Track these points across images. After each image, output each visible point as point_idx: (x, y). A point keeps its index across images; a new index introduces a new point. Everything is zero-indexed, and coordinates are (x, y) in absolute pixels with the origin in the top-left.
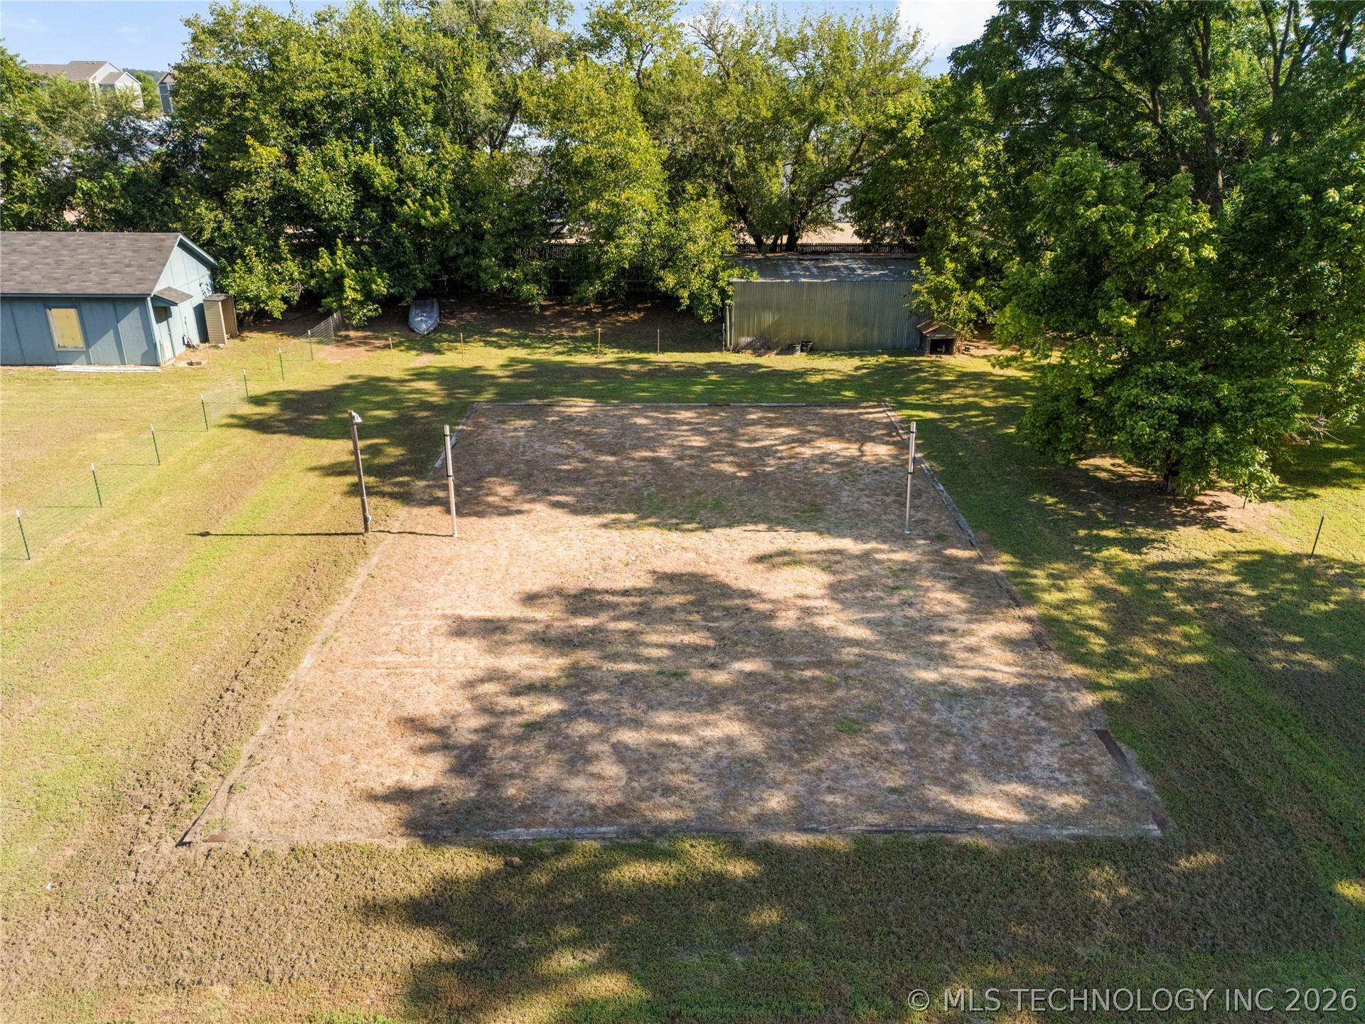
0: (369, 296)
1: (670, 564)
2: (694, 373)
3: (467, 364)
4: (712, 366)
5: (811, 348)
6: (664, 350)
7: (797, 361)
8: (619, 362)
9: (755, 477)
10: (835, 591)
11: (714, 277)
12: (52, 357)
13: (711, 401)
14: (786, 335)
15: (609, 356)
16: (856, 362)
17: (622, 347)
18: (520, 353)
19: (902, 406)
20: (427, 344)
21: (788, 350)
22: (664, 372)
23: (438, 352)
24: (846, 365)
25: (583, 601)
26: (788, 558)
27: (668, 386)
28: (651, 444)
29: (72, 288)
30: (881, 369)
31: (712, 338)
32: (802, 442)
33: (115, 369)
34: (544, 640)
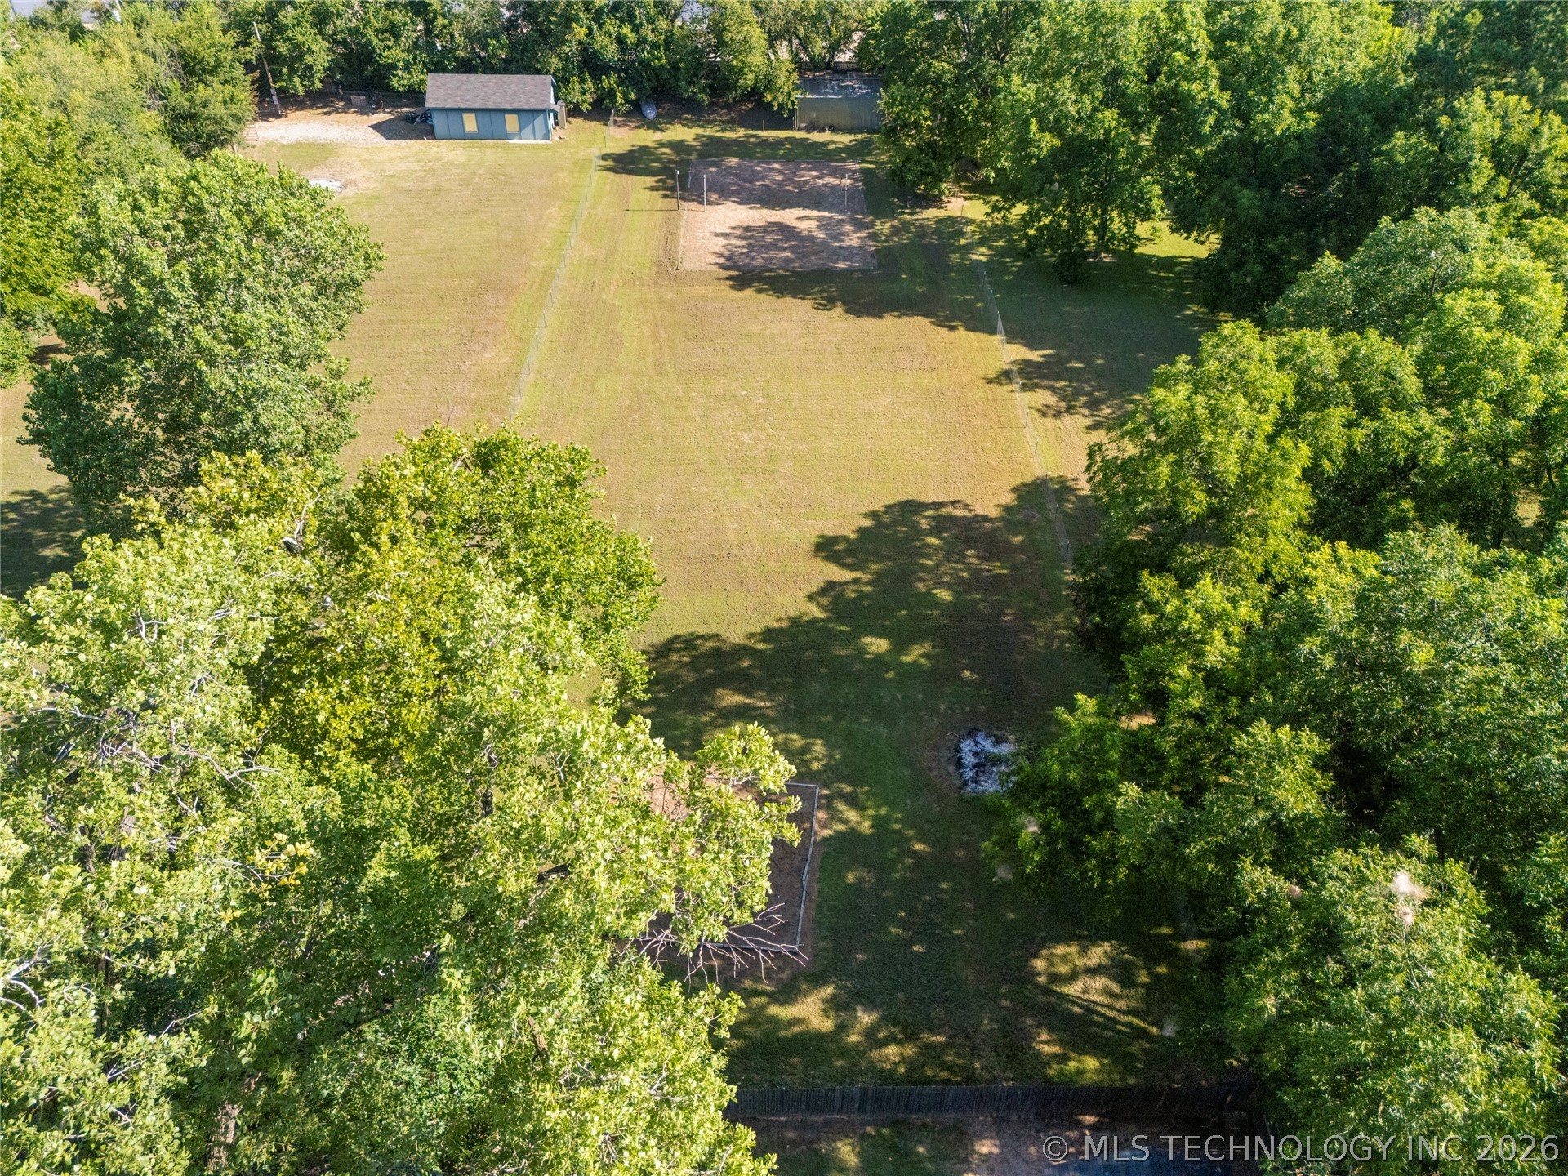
0: (627, 101)
1: (772, 220)
2: (780, 143)
3: (679, 138)
4: (788, 139)
5: (834, 130)
6: (767, 129)
7: (826, 136)
8: (746, 136)
9: (801, 192)
10: (819, 227)
11: (789, 94)
12: (505, 136)
13: (787, 159)
14: (822, 122)
15: (740, 133)
16: (852, 137)
17: (747, 127)
18: (700, 131)
19: (864, 161)
20: (654, 126)
21: (822, 130)
22: (765, 143)
23: (662, 131)
24: (845, 139)
25: (748, 229)
26: (807, 218)
27: (768, 151)
28: (762, 178)
29: (516, 106)
30: (862, 142)
31: (787, 124)
32: (819, 178)
33: (532, 142)
34: (739, 237)
